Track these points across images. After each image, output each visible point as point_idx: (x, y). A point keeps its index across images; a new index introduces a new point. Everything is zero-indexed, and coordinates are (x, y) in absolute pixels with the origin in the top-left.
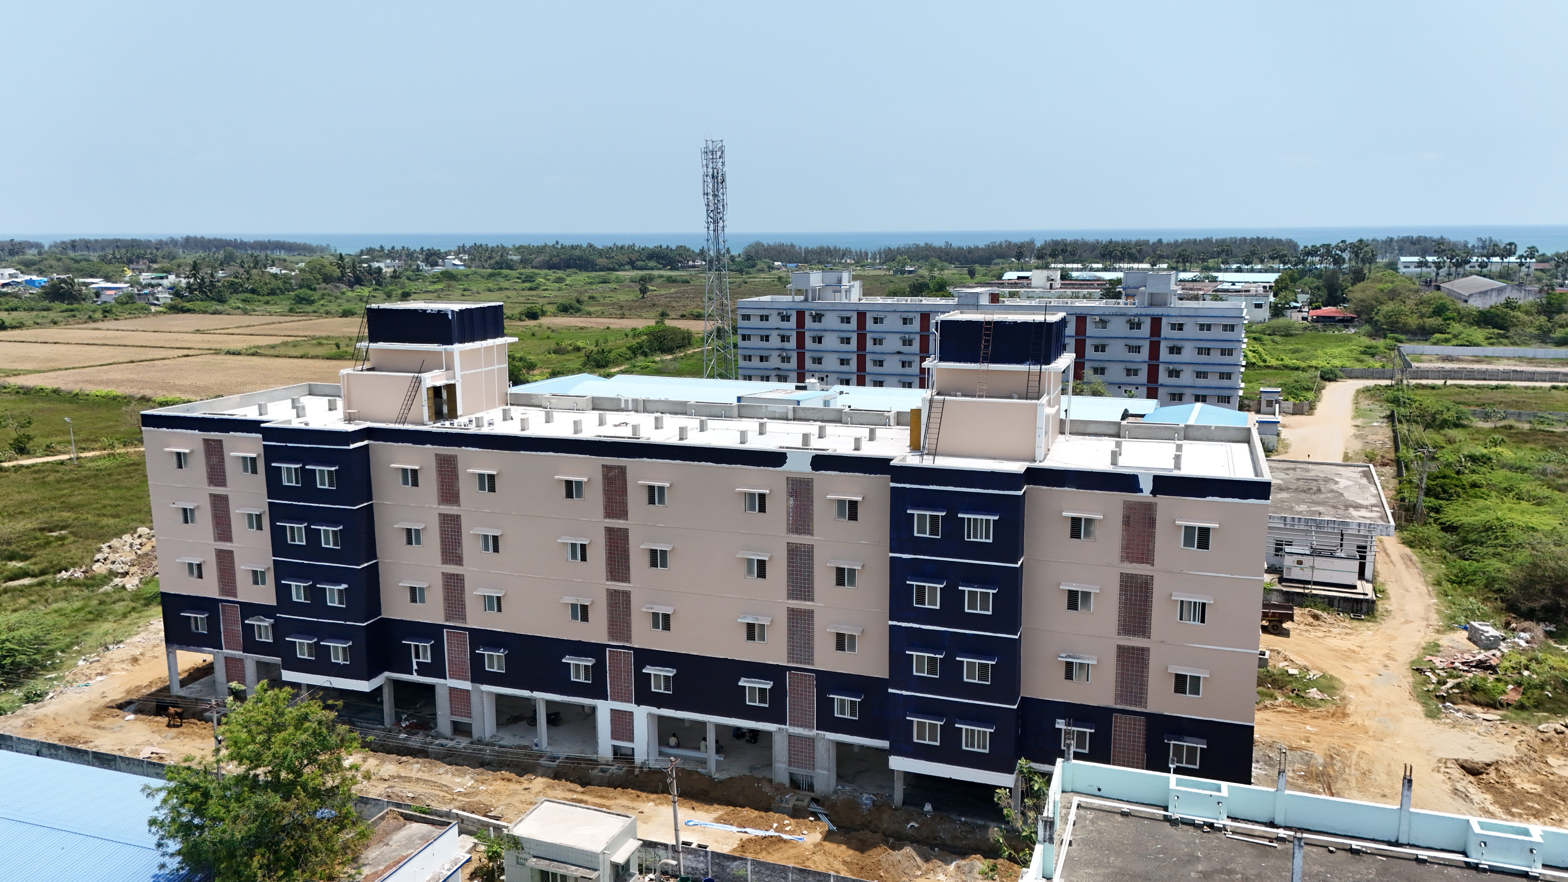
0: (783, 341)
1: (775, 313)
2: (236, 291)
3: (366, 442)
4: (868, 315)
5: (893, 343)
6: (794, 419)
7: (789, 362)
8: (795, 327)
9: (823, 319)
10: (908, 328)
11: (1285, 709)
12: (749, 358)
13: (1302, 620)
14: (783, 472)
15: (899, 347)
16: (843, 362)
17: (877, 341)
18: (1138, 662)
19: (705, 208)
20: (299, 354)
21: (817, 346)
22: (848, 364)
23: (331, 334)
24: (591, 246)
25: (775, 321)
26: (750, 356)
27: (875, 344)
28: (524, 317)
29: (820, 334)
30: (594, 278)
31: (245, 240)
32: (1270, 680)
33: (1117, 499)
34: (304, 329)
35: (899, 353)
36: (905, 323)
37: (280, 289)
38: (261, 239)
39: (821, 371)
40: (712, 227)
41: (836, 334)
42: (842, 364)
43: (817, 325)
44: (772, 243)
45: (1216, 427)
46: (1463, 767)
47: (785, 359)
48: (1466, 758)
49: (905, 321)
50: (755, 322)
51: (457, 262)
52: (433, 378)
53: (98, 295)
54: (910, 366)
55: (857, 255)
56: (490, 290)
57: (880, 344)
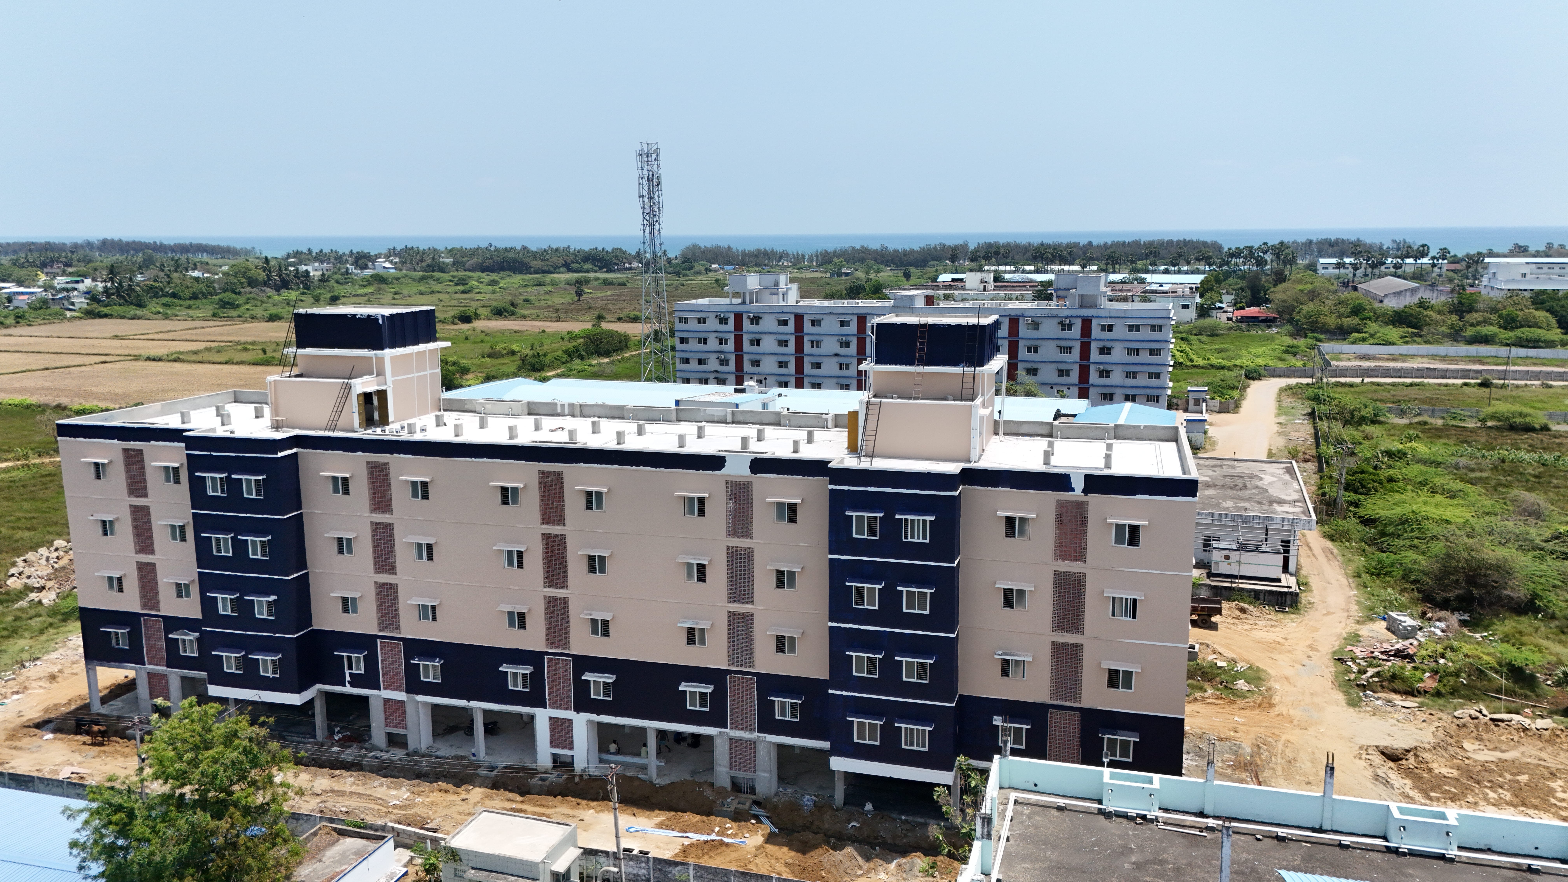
0: (721, 344)
1: (713, 315)
2: (156, 296)
3: (294, 450)
4: (806, 318)
5: (830, 346)
6: (733, 423)
7: (727, 364)
8: (733, 329)
9: (760, 322)
10: (845, 330)
11: (1214, 701)
12: (687, 361)
13: (1229, 613)
14: (722, 475)
15: (837, 349)
16: (781, 364)
17: (815, 344)
18: (1072, 658)
19: (641, 211)
20: (223, 360)
21: (755, 349)
22: (786, 366)
23: (256, 339)
24: (525, 248)
25: (712, 324)
26: (688, 359)
27: (813, 346)
28: (457, 321)
29: (758, 336)
30: (528, 281)
31: (166, 242)
32: (1199, 672)
33: (1050, 498)
34: (228, 334)
35: (836, 355)
36: (842, 326)
37: (202, 293)
38: (182, 242)
39: (759, 374)
40: (648, 230)
41: (774, 337)
42: (780, 366)
43: (754, 328)
44: (709, 245)
45: (1146, 427)
46: (1383, 753)
47: (724, 362)
48: (1386, 745)
49: (842, 324)
50: (693, 325)
51: (388, 265)
52: (364, 384)
53: (9, 300)
54: (847, 368)
55: (794, 257)
56: (421, 294)
57: (818, 346)
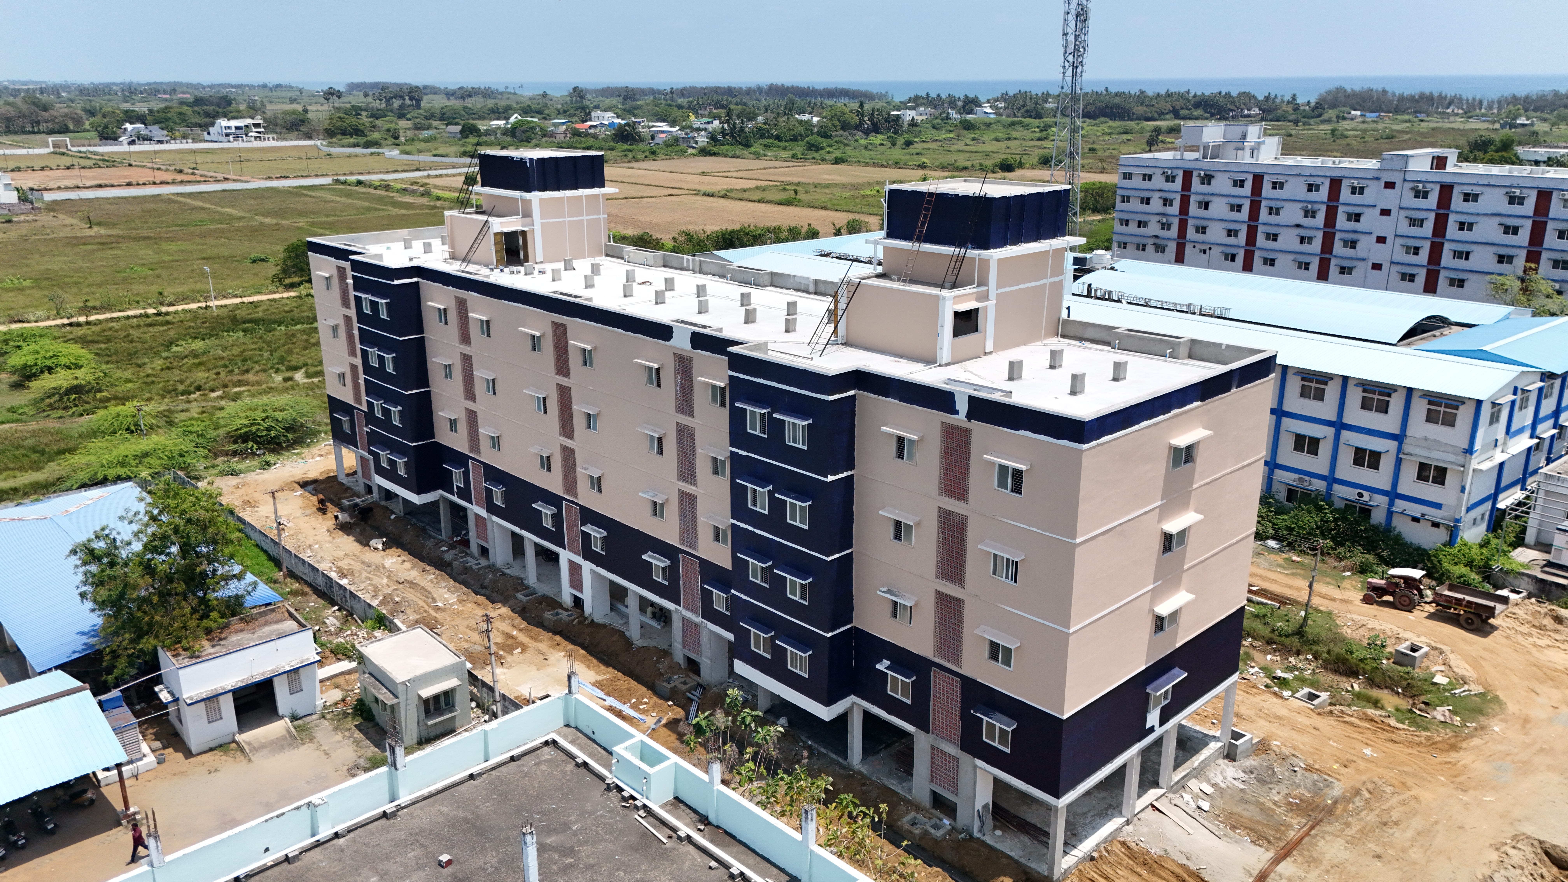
0: (1165, 205)
1: (1159, 172)
2: (762, 137)
3: (415, 280)
4: (1266, 179)
5: (1292, 214)
7: (1169, 229)
8: (1180, 189)
9: (1213, 181)
10: (1313, 196)
12: (1126, 223)
14: (671, 347)
15: (1300, 219)
16: (1230, 233)
17: (1274, 211)
18: (954, 614)
19: (1063, 50)
20: (756, 198)
21: (1202, 213)
22: (1236, 236)
25: (1158, 182)
26: (1127, 221)
27: (1270, 214)
29: (1207, 198)
33: (936, 418)
35: (1298, 226)
36: (1310, 190)
37: (801, 135)
39: (1203, 243)
40: (1069, 72)
41: (1225, 200)
42: (1229, 235)
43: (1205, 188)
46: (1547, 853)
47: (1165, 226)
48: (1555, 842)
49: (1310, 188)
50: (1137, 182)
51: (989, 110)
52: (501, 225)
54: (1310, 243)
57: (1277, 214)
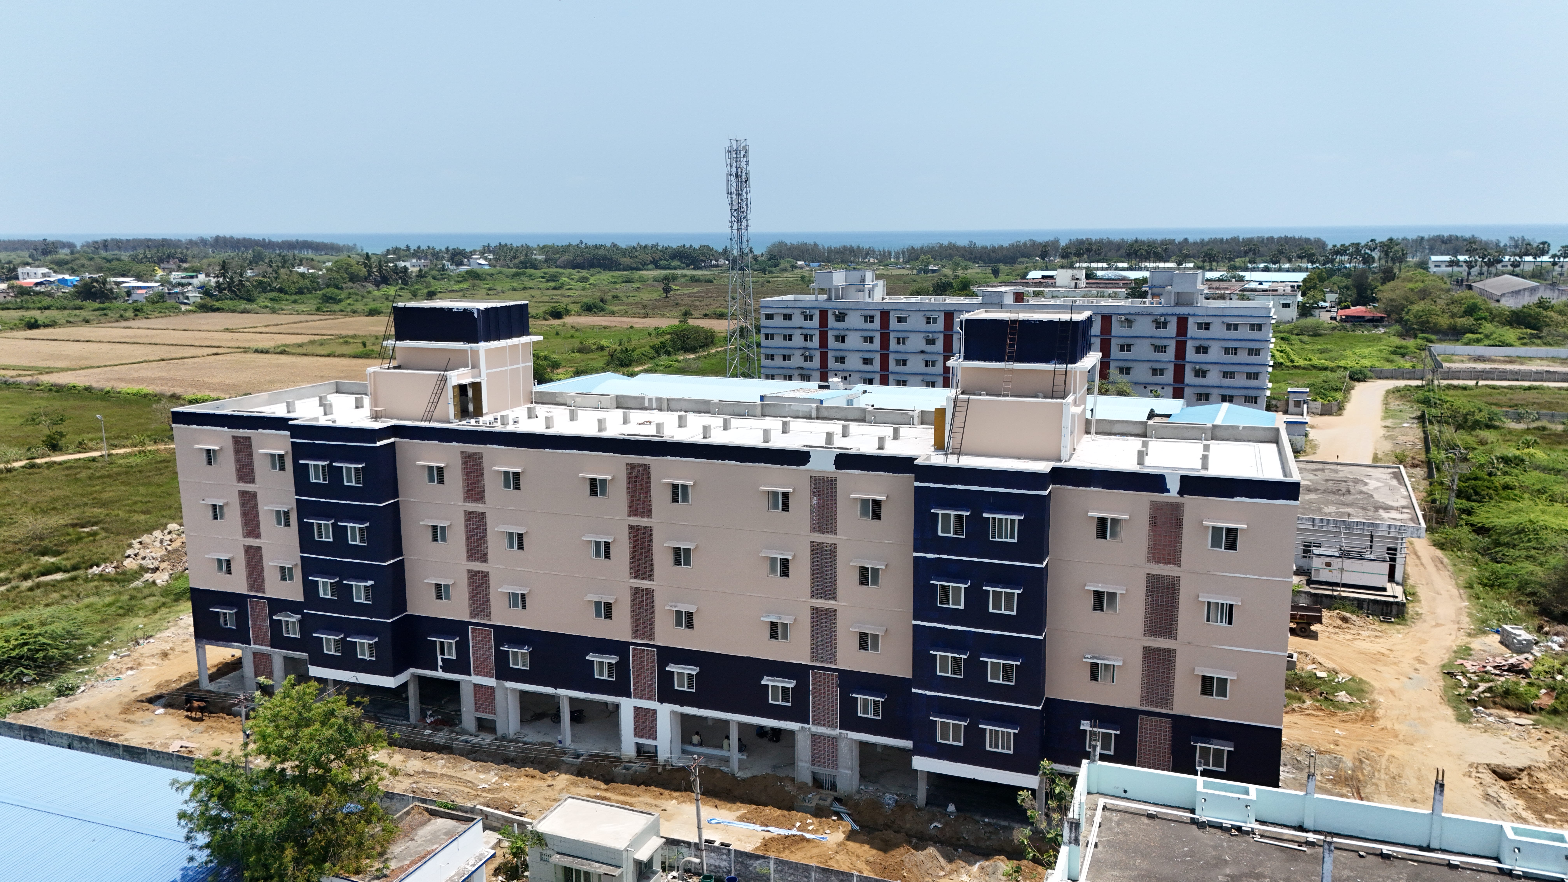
0: (806, 340)
1: (798, 312)
2: (264, 291)
3: (392, 440)
4: (892, 314)
5: (916, 342)
6: (818, 418)
7: (811, 361)
8: (818, 326)
9: (846, 318)
10: (932, 327)
11: (1313, 712)
12: (772, 357)
13: (1330, 622)
14: (807, 470)
15: (923, 346)
16: (866, 361)
17: (900, 341)
18: (1164, 664)
19: (729, 207)
20: (325, 353)
21: (840, 345)
22: (871, 363)
23: (356, 333)
24: (614, 245)
25: (798, 320)
26: (773, 356)
27: (898, 343)
28: (548, 316)
29: (843, 333)
30: (617, 277)
31: (274, 239)
32: (1298, 682)
33: (1144, 499)
34: (331, 328)
35: (922, 352)
36: (928, 322)
37: (308, 288)
38: (289, 239)
39: (843, 371)
40: (735, 226)
41: (859, 334)
42: (865, 363)
43: (840, 325)
44: (795, 242)
45: (1244, 428)
46: (1494, 772)
47: (808, 358)
48: (1497, 763)
49: (929, 320)
50: (778, 321)
51: (482, 261)
52: (459, 377)
53: (129, 294)
54: (933, 365)
55: (880, 254)
56: (514, 290)
57: (904, 343)
